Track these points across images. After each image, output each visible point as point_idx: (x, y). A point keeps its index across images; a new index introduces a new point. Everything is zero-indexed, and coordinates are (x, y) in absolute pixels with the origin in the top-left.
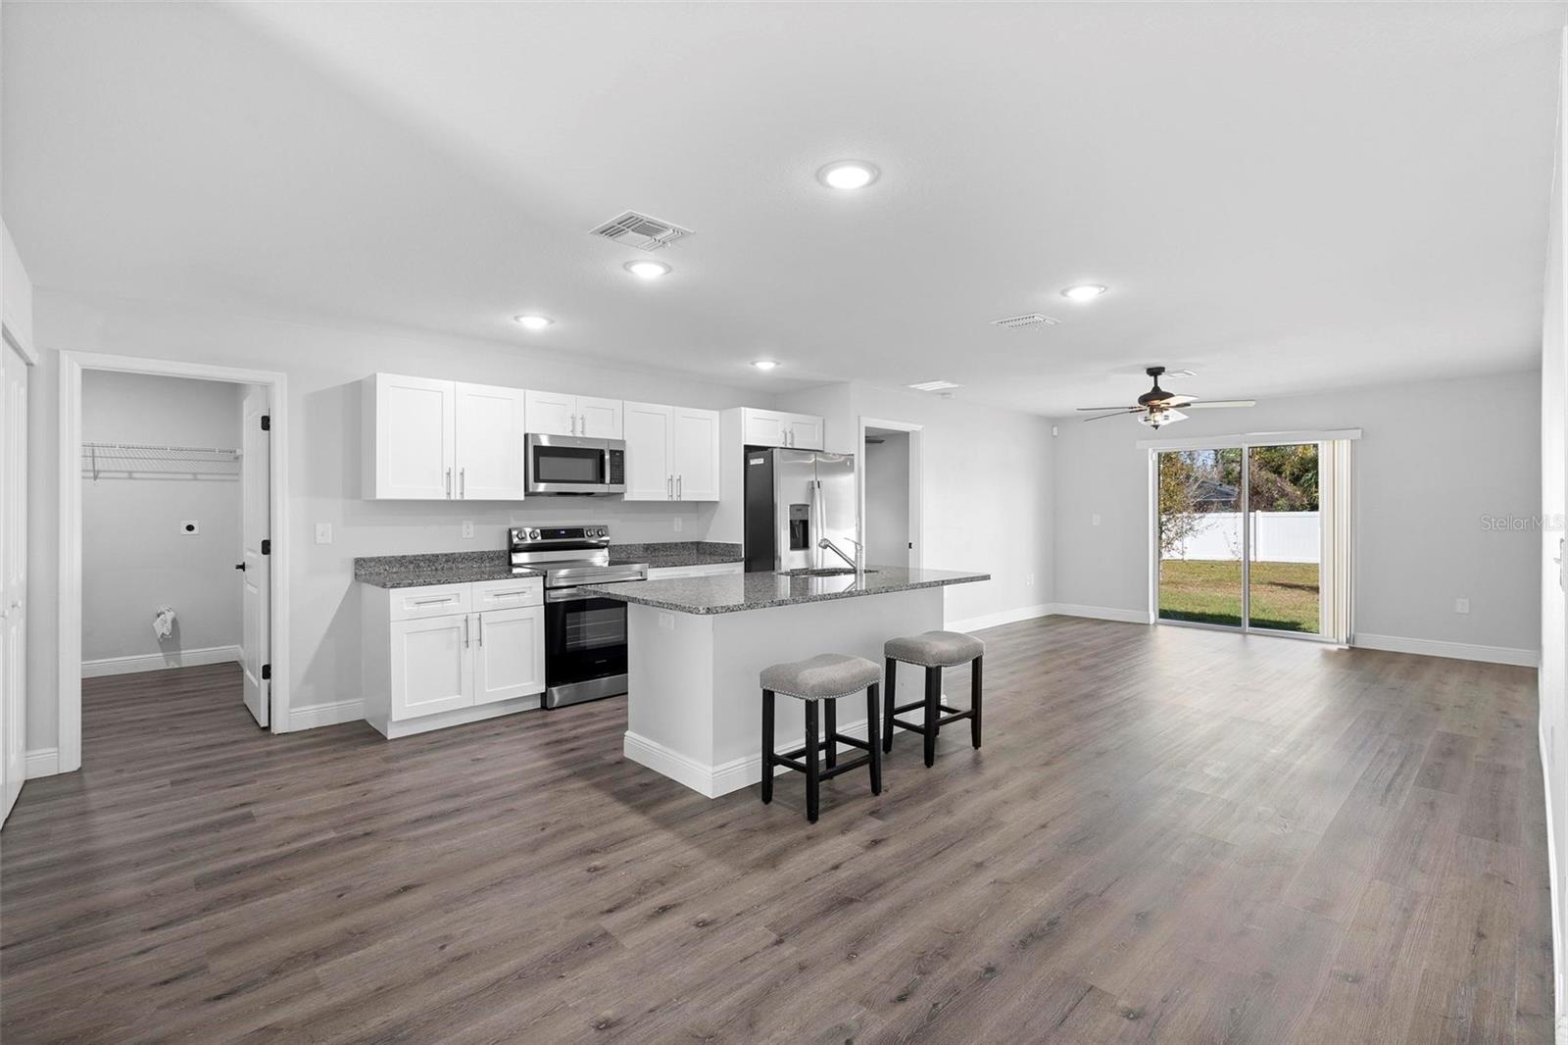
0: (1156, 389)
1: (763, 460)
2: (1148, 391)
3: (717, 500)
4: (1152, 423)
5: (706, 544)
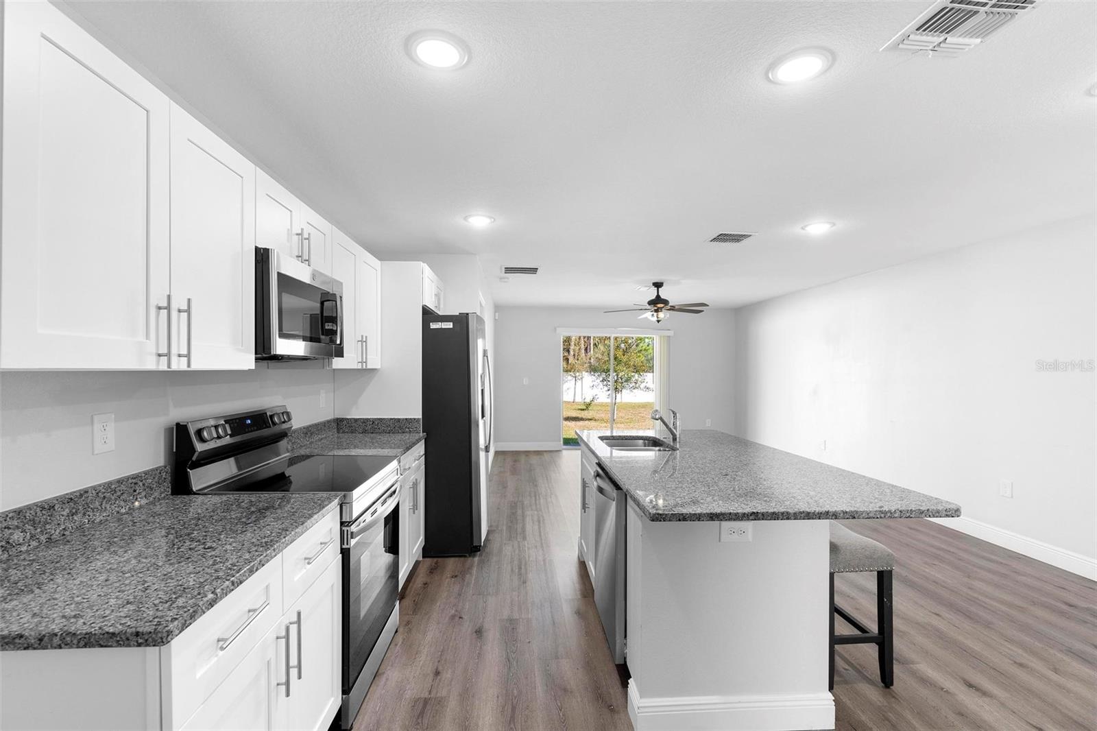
0: (658, 296)
1: (451, 324)
2: (654, 297)
3: (378, 367)
4: (656, 319)
5: (356, 420)
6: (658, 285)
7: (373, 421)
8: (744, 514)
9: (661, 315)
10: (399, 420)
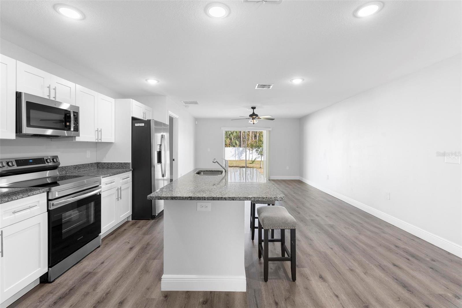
0: (254, 113)
1: (144, 124)
2: (252, 113)
3: (113, 141)
4: (253, 123)
5: (105, 163)
6: (253, 108)
7: (111, 164)
8: (186, 197)
9: (255, 120)
10: (121, 163)
